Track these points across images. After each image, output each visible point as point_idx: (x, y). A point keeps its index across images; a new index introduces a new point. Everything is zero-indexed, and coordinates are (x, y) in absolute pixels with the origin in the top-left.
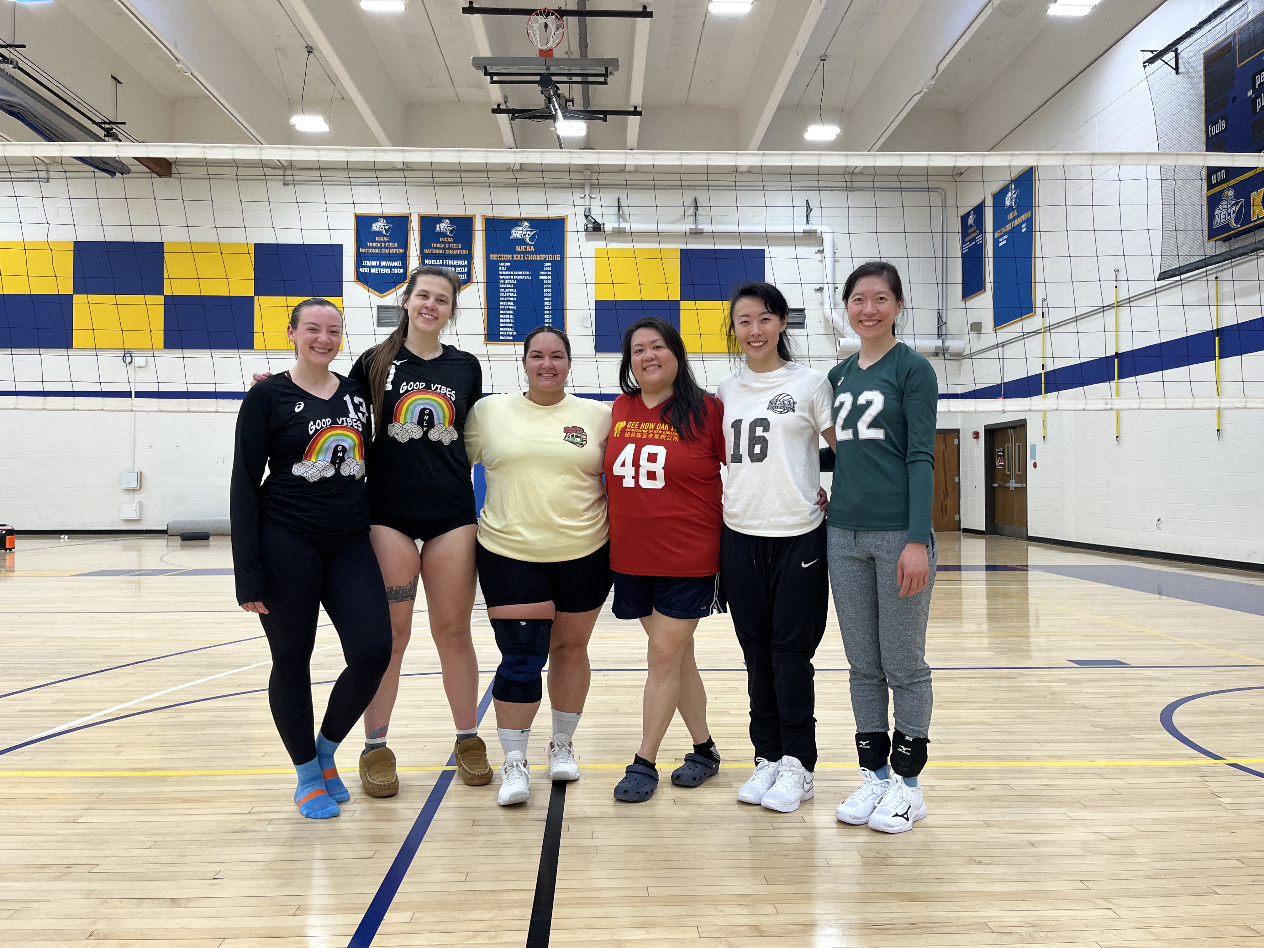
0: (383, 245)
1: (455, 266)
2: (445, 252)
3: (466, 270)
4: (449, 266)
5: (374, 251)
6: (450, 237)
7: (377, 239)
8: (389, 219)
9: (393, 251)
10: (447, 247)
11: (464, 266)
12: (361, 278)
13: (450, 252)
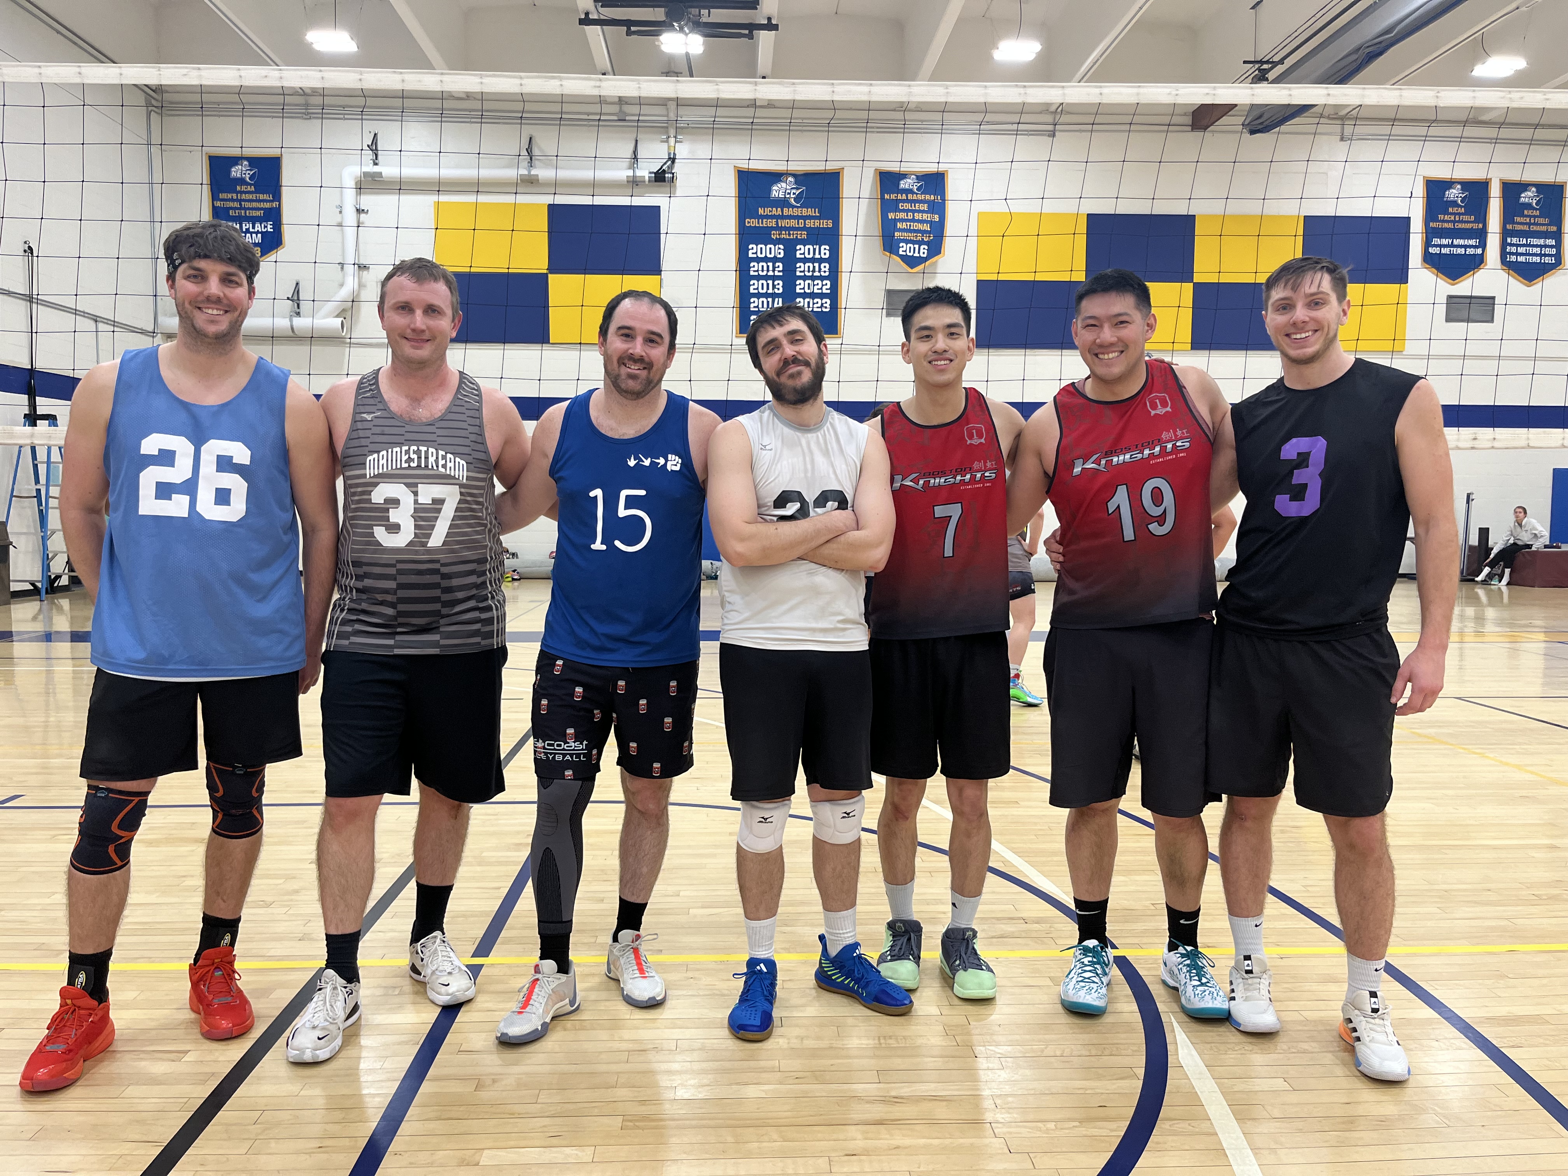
0: (1457, 219)
1: (1541, 246)
2: (1529, 228)
3: (1554, 251)
4: (1534, 246)
5: (1446, 225)
6: (1536, 209)
7: (1450, 210)
8: (1467, 185)
9: (1469, 226)
10: (1532, 221)
11: (1551, 247)
12: (1429, 259)
13: (1535, 228)
